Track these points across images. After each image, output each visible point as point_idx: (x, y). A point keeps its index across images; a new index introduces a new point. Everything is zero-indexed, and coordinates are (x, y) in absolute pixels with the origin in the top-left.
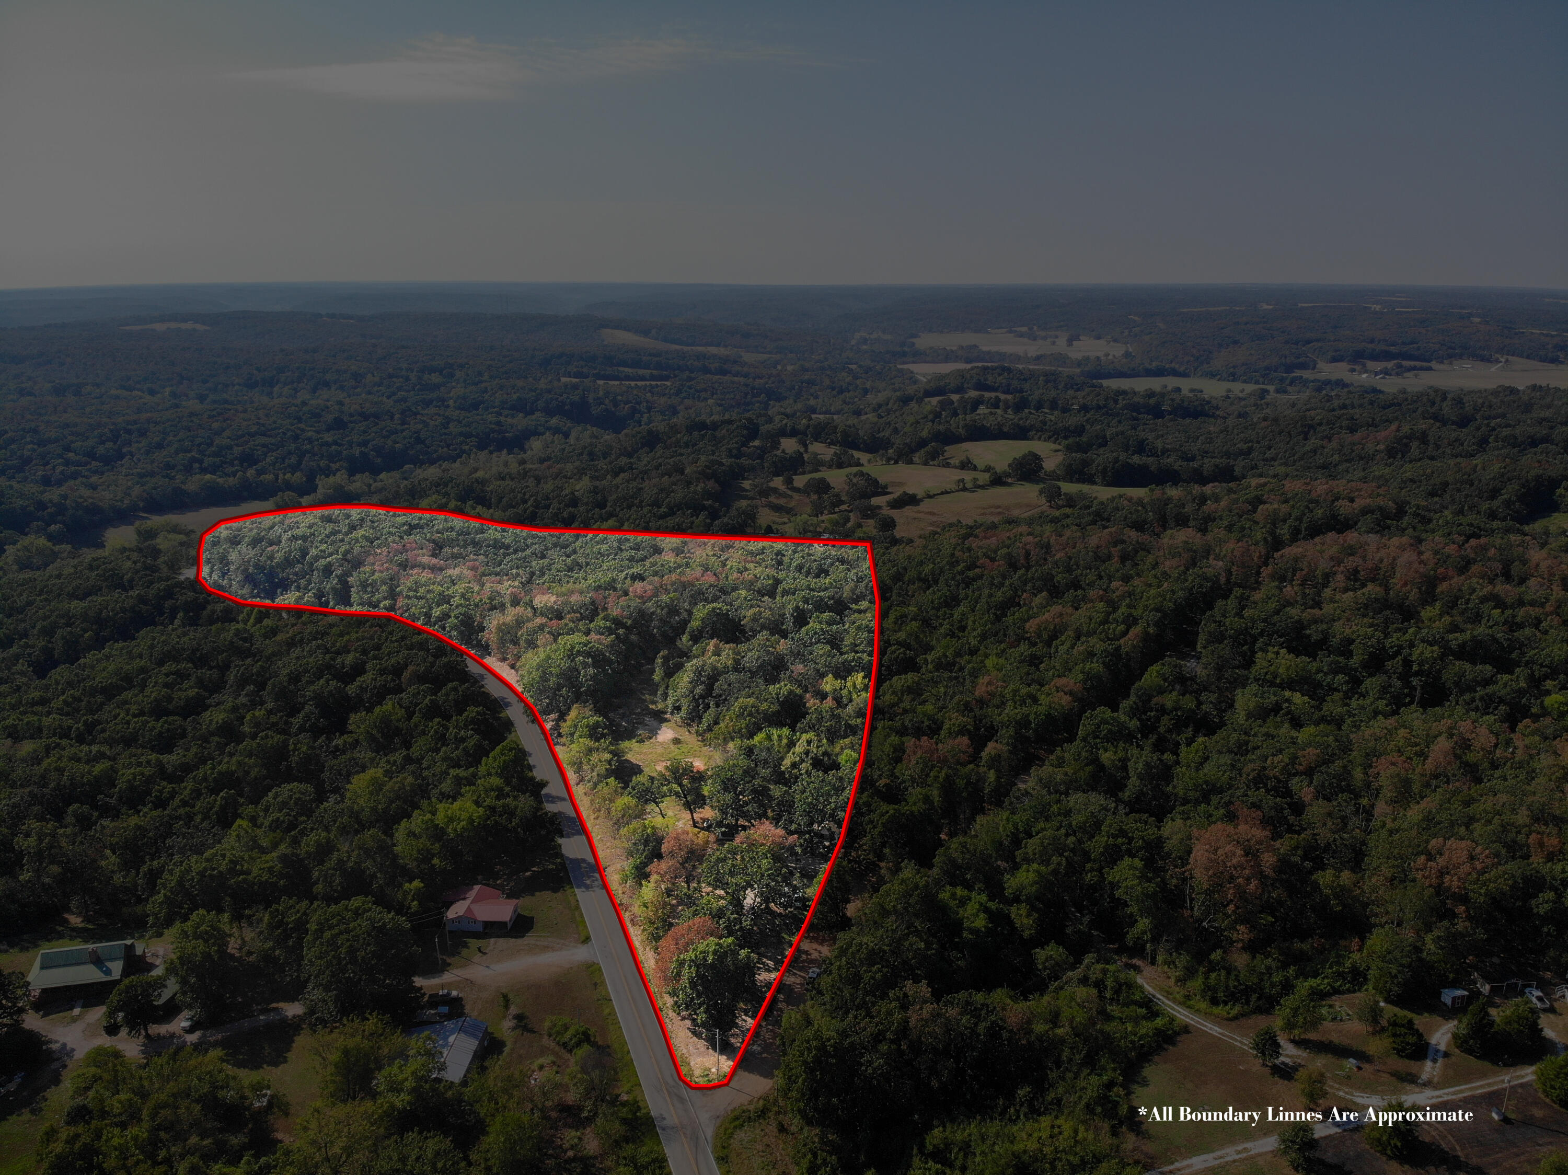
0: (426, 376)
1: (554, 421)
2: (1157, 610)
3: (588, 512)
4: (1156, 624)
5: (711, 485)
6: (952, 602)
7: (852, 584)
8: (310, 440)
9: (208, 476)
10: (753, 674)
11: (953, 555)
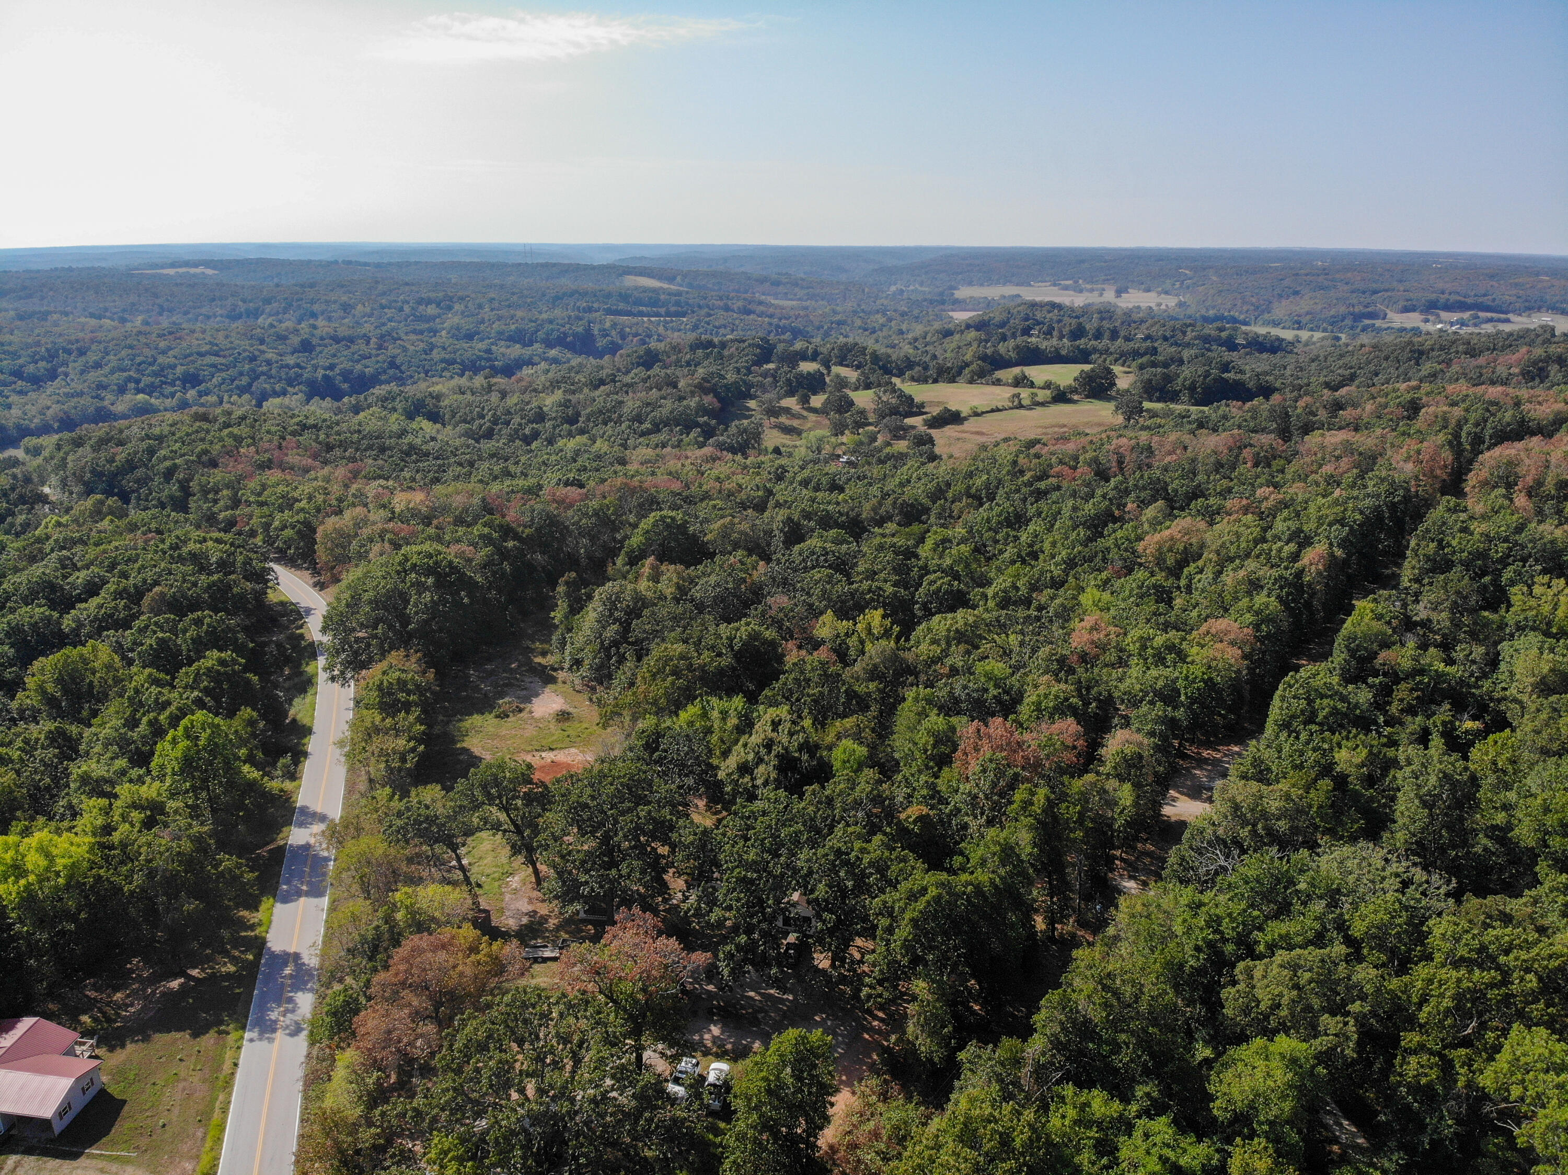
0: (422, 308)
1: (553, 353)
2: (1341, 522)
3: (554, 428)
4: (1343, 544)
5: (709, 400)
6: (1017, 520)
7: (874, 501)
8: (269, 363)
9: (141, 396)
10: (700, 607)
11: (1015, 463)
